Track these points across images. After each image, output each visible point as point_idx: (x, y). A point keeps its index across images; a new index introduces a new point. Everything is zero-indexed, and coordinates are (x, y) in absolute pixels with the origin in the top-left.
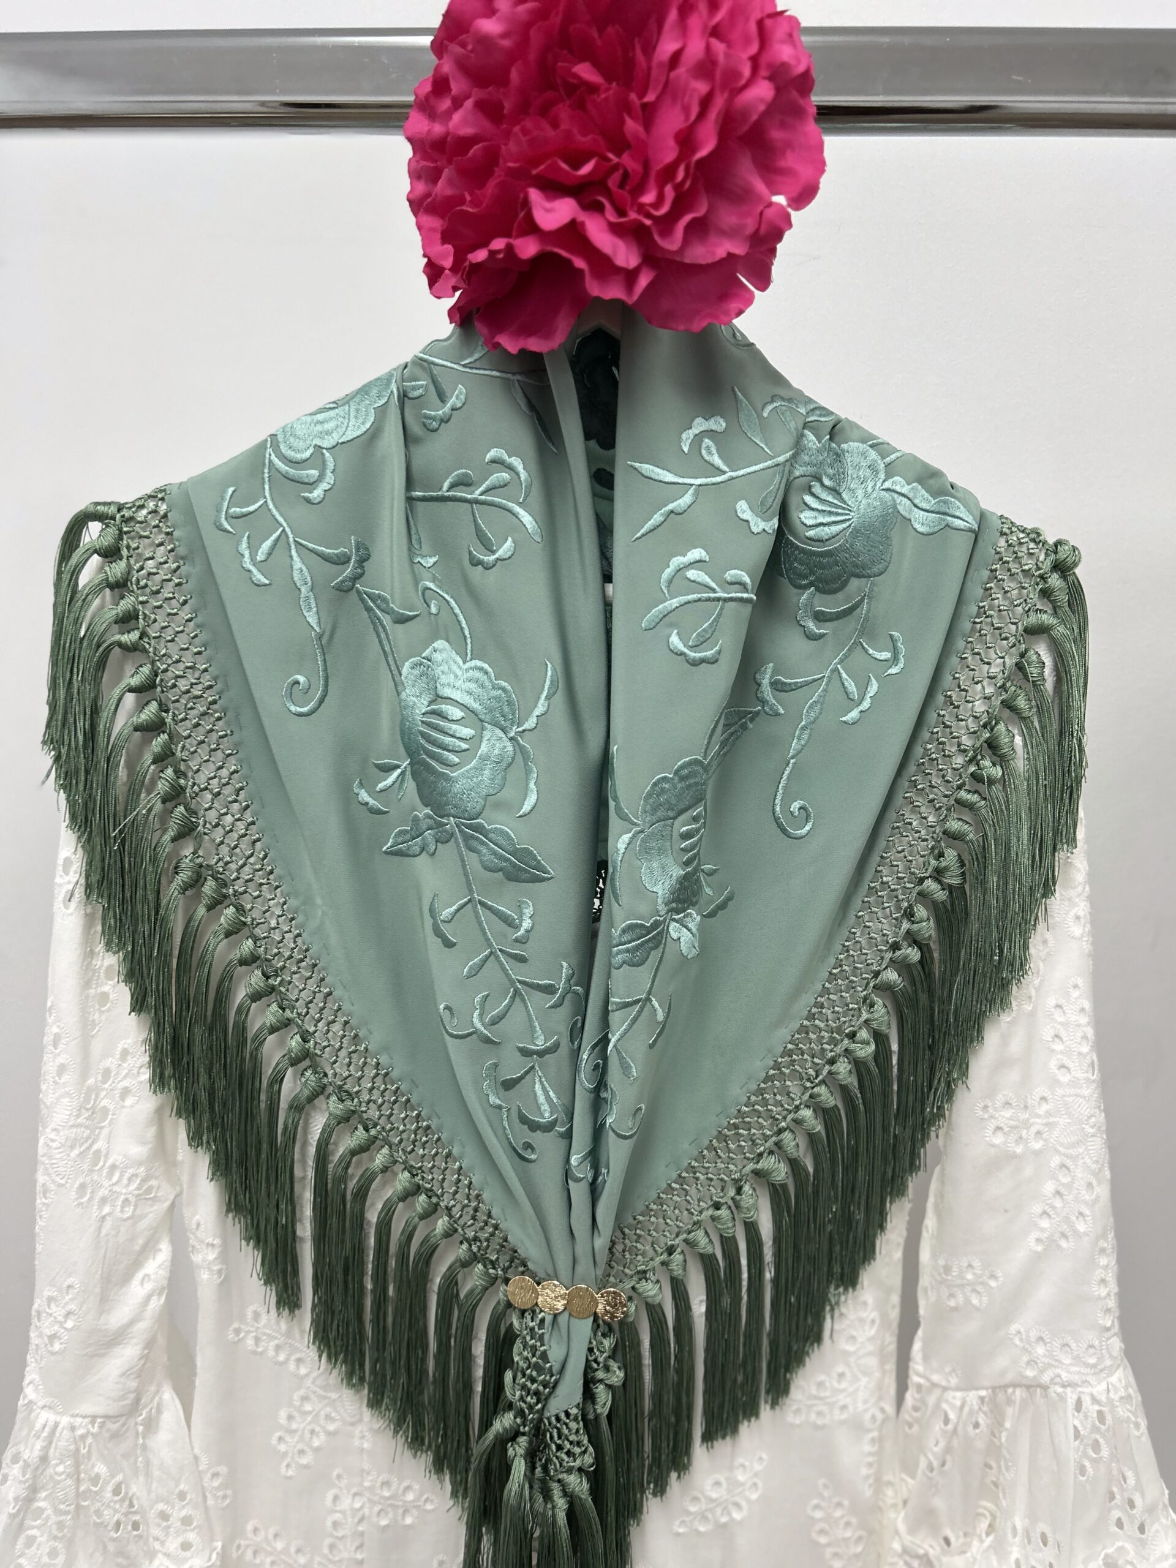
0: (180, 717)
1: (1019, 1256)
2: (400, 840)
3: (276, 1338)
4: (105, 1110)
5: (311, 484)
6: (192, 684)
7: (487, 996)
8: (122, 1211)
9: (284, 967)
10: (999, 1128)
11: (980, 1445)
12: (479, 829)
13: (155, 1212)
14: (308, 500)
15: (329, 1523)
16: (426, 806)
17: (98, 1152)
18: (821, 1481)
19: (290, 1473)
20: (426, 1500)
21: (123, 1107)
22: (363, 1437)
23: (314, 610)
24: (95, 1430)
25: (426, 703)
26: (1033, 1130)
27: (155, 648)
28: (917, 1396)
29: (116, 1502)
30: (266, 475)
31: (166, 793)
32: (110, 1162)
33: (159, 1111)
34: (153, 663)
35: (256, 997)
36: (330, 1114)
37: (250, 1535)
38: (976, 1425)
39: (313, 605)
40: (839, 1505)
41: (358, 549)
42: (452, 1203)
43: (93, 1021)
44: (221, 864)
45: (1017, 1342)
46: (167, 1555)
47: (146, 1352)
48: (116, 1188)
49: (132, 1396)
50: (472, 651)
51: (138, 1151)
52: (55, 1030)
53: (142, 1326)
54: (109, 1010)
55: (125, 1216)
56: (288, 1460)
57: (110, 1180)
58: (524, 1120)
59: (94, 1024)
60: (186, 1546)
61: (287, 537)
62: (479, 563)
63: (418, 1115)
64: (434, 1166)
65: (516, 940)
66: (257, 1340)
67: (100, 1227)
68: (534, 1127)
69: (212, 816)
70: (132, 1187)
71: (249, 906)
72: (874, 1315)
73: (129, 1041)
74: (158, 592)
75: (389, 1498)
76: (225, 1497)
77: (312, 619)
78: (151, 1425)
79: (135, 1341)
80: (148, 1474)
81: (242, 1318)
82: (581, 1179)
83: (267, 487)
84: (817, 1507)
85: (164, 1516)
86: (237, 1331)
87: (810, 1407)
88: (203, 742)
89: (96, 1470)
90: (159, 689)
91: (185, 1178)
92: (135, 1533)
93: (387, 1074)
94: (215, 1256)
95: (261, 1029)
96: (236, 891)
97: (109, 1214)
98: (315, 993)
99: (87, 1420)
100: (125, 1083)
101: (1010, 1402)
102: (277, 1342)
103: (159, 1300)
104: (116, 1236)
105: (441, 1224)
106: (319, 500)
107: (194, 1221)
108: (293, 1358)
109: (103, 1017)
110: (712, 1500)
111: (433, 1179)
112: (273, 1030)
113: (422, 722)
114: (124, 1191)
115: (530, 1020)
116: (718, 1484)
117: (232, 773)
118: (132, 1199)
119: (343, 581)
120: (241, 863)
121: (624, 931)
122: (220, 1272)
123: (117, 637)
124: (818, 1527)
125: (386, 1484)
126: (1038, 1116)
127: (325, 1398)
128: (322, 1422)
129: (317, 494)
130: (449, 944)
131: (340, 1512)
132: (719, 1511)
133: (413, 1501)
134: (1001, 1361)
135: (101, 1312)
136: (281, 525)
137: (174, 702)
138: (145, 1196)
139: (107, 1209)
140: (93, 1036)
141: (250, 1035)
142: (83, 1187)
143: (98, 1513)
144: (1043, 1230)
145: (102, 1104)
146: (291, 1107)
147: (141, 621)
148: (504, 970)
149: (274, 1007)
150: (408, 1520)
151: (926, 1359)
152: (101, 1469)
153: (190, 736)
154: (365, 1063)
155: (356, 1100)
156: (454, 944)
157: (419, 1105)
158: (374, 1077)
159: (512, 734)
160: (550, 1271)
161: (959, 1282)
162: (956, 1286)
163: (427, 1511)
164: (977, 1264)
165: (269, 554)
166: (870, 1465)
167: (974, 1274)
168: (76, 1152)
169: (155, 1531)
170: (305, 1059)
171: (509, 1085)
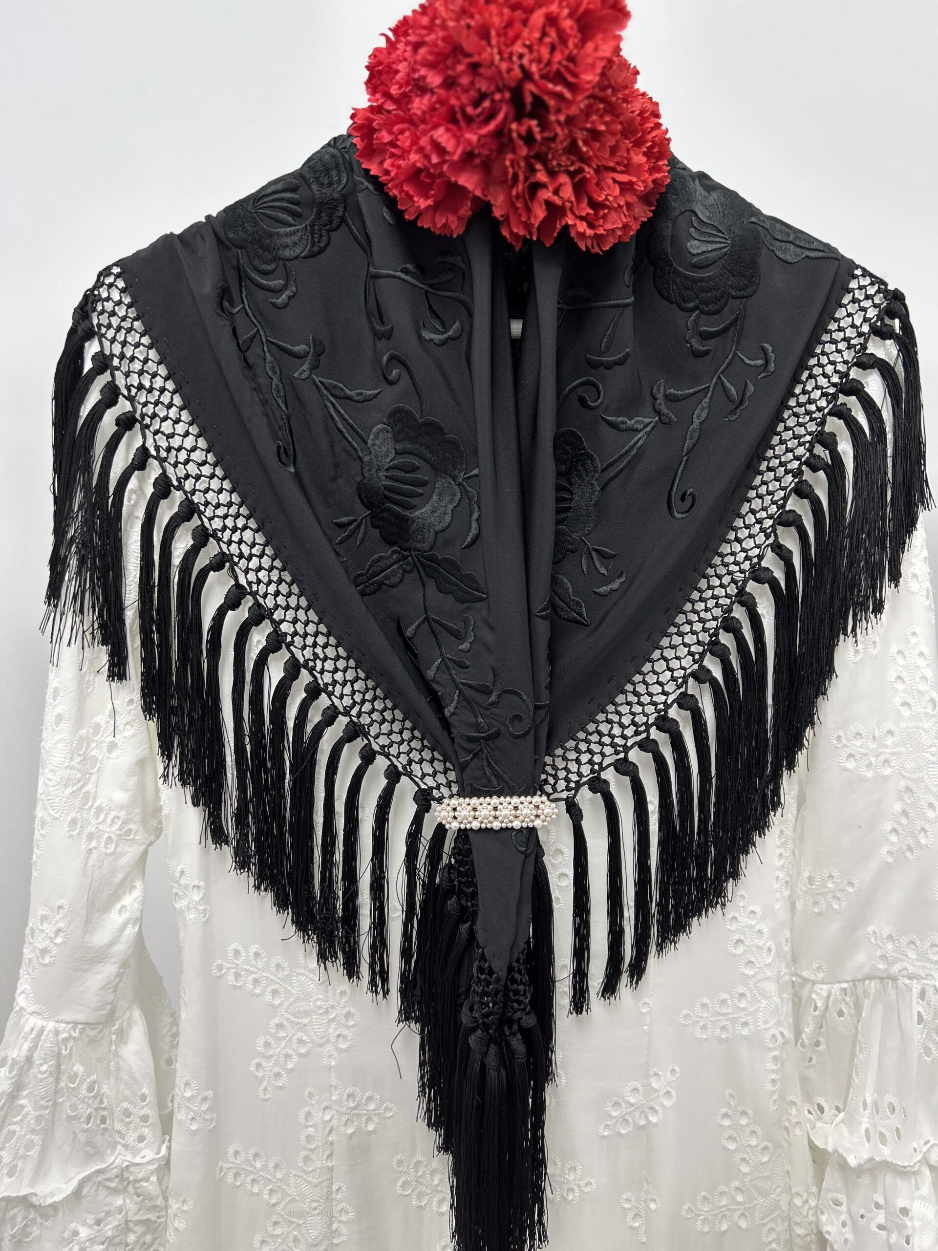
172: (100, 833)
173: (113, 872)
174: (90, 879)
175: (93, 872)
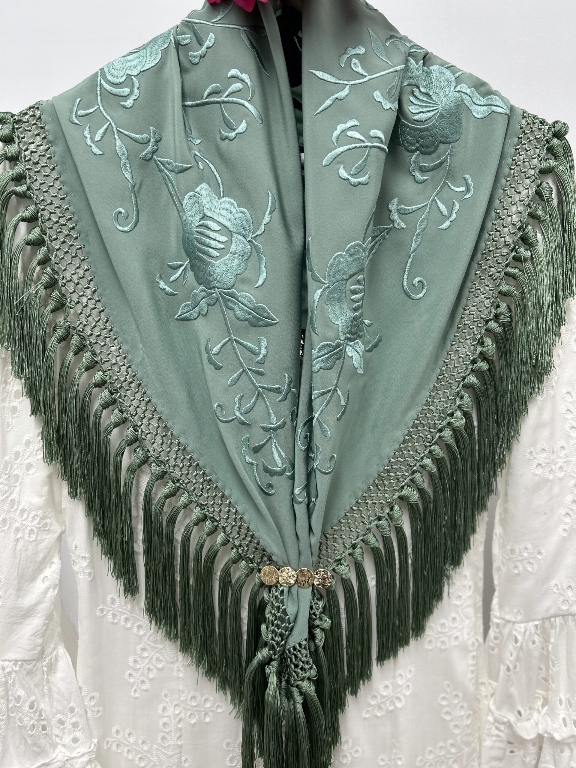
0: (54, 237)
1: (553, 540)
2: (185, 311)
3: (125, 613)
4: (17, 477)
5: (126, 97)
6: (60, 217)
7: (242, 397)
8: (29, 537)
9: (121, 387)
10: (539, 465)
11: (536, 654)
12: (232, 295)
13: (49, 539)
14: (124, 107)
15: (161, 723)
16: (201, 284)
17: (13, 501)
18: (446, 682)
19: (137, 695)
20: (218, 706)
22: (179, 670)
23: (129, 171)
24: (17, 668)
25: (198, 220)
26: (558, 465)
27: (37, 196)
28: (497, 630)
29: (31, 713)
30: (99, 92)
31: (47, 282)
32: (21, 507)
33: (50, 477)
34: (36, 204)
35: (105, 406)
36: (152, 474)
37: (115, 735)
38: (534, 642)
39: (128, 168)
40: (457, 696)
41: (154, 135)
42: (226, 524)
43: (8, 422)
44: (81, 326)
45: (555, 590)
46: (64, 746)
47: (47, 622)
48: (25, 523)
49: (39, 648)
50: (223, 192)
51: (38, 501)
53: (44, 606)
54: (17, 417)
55: (31, 540)
56: (135, 687)
57: (22, 518)
58: (266, 470)
59: (8, 425)
60: (75, 740)
61: (113, 128)
62: (226, 138)
63: (204, 473)
64: (214, 503)
65: (258, 363)
66: (114, 615)
67: (16, 545)
68: (272, 473)
69: (75, 298)
70: (35, 522)
71: (99, 351)
72: (471, 583)
73: (30, 435)
74: (37, 163)
75: (196, 707)
76: (98, 711)
77: (128, 176)
78: (52, 668)
79: (39, 615)
80: (51, 697)
81: (104, 603)
82: (302, 502)
83: (99, 98)
84: (444, 698)
85: (61, 722)
86: (102, 610)
87: (437, 639)
88: (67, 252)
89: (18, 693)
90: (40, 220)
91: (67, 519)
92: (44, 732)
93: (185, 449)
94: (86, 564)
95: (109, 425)
96: (91, 342)
97: (21, 538)
98: (140, 401)
99: (12, 663)
100: (29, 461)
101: (553, 626)
102: (125, 616)
103: (54, 591)
104: (26, 551)
105: (220, 538)
106: (130, 105)
107: (74, 545)
108: (135, 625)
109: (14, 421)
110: (384, 697)
111: (214, 510)
112: (116, 425)
113: (196, 231)
114: (30, 524)
115: (268, 409)
116: (386, 687)
117: (85, 271)
118: (36, 530)
119: (146, 154)
120: (93, 325)
121: (320, 349)
122: (90, 574)
123: (14, 188)
124: (445, 710)
125: (193, 698)
126: (561, 458)
127: (156, 648)
128: (154, 663)
129: (129, 103)
130: (218, 368)
131: (167, 717)
132: (388, 703)
133: (210, 708)
134: (547, 603)
135: (18, 597)
136: (108, 121)
137: (49, 228)
138: (43, 528)
139: (20, 535)
141: (102, 429)
142: (4, 520)
143: (21, 720)
144: (566, 524)
145: (15, 473)
146: (128, 470)
147: (27, 179)
148: (251, 381)
149: (117, 411)
150: (208, 720)
151: (501, 607)
152: (21, 692)
153: (60, 249)
154: (172, 443)
155: (167, 465)
156: (221, 367)
157: (204, 467)
158: (177, 451)
159: (249, 238)
160: (286, 561)
161: (520, 558)
162: (518, 561)
163: (218, 713)
164: (529, 546)
165: (102, 137)
166: (472, 672)
167: (528, 553)
169: (56, 731)
170: (136, 441)
171: (257, 450)
172: (24, 527)
173: (36, 554)
174: (18, 560)
175: (21, 554)
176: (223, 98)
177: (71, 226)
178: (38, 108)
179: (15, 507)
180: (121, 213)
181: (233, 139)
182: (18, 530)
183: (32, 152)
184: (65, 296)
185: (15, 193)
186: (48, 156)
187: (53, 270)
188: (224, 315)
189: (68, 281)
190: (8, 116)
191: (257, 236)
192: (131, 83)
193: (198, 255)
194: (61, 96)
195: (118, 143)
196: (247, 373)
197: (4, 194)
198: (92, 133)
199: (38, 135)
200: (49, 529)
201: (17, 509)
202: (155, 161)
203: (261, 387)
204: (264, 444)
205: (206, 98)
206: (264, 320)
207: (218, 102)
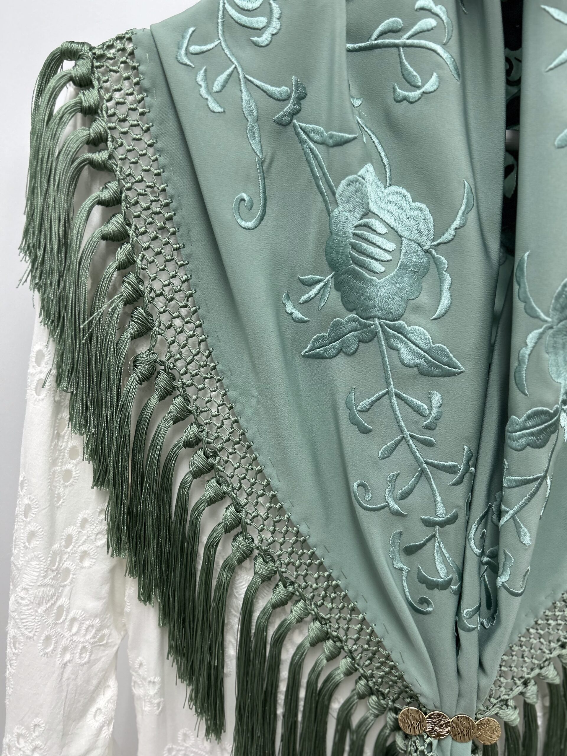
0: (141, 230)
4: (67, 571)
5: (260, 30)
6: (152, 201)
7: (398, 475)
8: (80, 658)
9: (222, 448)
12: (399, 330)
13: (106, 656)
14: (256, 44)
16: (351, 311)
17: (61, 607)
21: (82, 568)
23: (257, 139)
25: (358, 216)
27: (121, 168)
30: (220, 20)
31: (129, 295)
32: (71, 615)
33: (112, 571)
34: (119, 180)
35: (197, 474)
39: (257, 134)
41: (297, 88)
43: (59, 494)
44: (172, 360)
48: (75, 638)
50: (391, 178)
51: (94, 606)
52: (26, 501)
54: (72, 485)
55: (83, 662)
57: (71, 630)
58: (423, 580)
59: (59, 497)
61: (238, 73)
62: (404, 99)
63: (329, 576)
64: (340, 617)
65: (427, 427)
67: (62, 673)
68: (432, 585)
69: (165, 318)
70: (90, 636)
71: (194, 397)
73: (88, 512)
74: (124, 120)
77: (257, 148)
82: (473, 629)
83: (220, 27)
86: (170, 751)
88: (160, 253)
90: (124, 204)
93: (305, 541)
95: (200, 501)
96: (184, 384)
97: (70, 661)
98: (247, 470)
100: (84, 548)
103: (109, 729)
104: (75, 679)
105: (344, 663)
106: (266, 42)
107: (137, 662)
109: (67, 490)
111: (339, 627)
113: (354, 234)
114: (82, 640)
115: (434, 496)
117: (184, 282)
118: (89, 647)
119: (283, 116)
120: (188, 360)
122: (159, 704)
123: (89, 155)
129: (264, 39)
130: (365, 431)
136: (233, 63)
137: (135, 217)
138: (98, 643)
139: (68, 657)
140: (58, 507)
141: (191, 507)
142: (48, 638)
145: (65, 565)
146: (224, 567)
147: (109, 143)
148: (413, 453)
149: (213, 482)
153: (149, 247)
154: (287, 531)
155: (278, 562)
156: (370, 431)
157: (330, 567)
158: (294, 543)
159: (425, 248)
160: (438, 704)
165: (223, 87)
168: (43, 608)
170: (237, 526)
171: (410, 551)
176: (403, 39)
177: (167, 215)
178: (130, 39)
179: (63, 617)
180: (243, 200)
181: (416, 101)
182: (65, 649)
183: (118, 103)
184: (152, 316)
185: (92, 163)
186: (141, 110)
187: (138, 278)
188: (383, 358)
189: (158, 296)
190: (86, 48)
191: (439, 244)
192: (269, 10)
193: (353, 269)
194: (164, 24)
195: (245, 96)
196: (407, 442)
197: (76, 163)
198: (209, 80)
199: (128, 78)
200: (107, 643)
201: (66, 619)
202: (295, 127)
203: (427, 463)
204: (424, 545)
205: (376, 39)
206: (441, 368)
207: (397, 46)
